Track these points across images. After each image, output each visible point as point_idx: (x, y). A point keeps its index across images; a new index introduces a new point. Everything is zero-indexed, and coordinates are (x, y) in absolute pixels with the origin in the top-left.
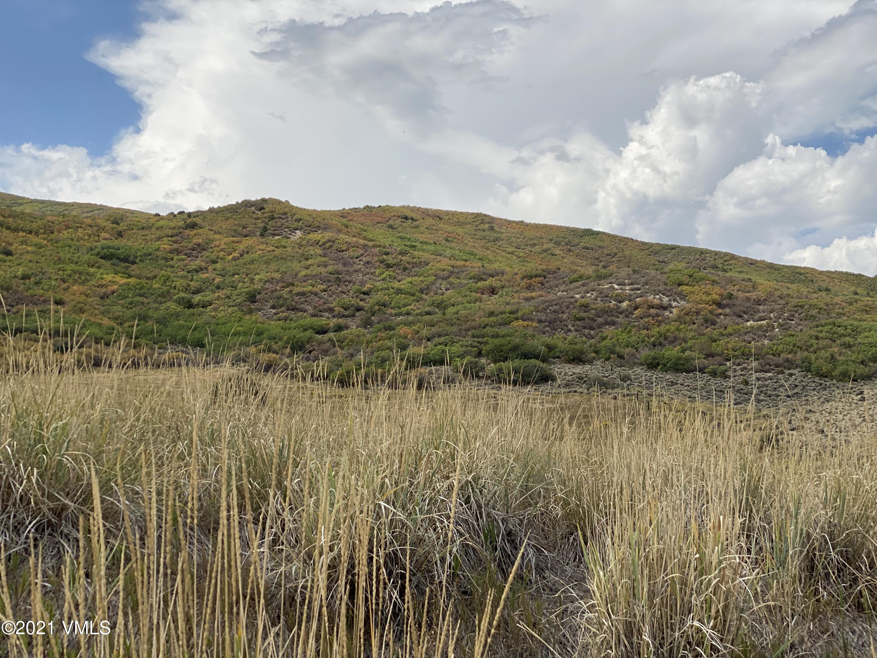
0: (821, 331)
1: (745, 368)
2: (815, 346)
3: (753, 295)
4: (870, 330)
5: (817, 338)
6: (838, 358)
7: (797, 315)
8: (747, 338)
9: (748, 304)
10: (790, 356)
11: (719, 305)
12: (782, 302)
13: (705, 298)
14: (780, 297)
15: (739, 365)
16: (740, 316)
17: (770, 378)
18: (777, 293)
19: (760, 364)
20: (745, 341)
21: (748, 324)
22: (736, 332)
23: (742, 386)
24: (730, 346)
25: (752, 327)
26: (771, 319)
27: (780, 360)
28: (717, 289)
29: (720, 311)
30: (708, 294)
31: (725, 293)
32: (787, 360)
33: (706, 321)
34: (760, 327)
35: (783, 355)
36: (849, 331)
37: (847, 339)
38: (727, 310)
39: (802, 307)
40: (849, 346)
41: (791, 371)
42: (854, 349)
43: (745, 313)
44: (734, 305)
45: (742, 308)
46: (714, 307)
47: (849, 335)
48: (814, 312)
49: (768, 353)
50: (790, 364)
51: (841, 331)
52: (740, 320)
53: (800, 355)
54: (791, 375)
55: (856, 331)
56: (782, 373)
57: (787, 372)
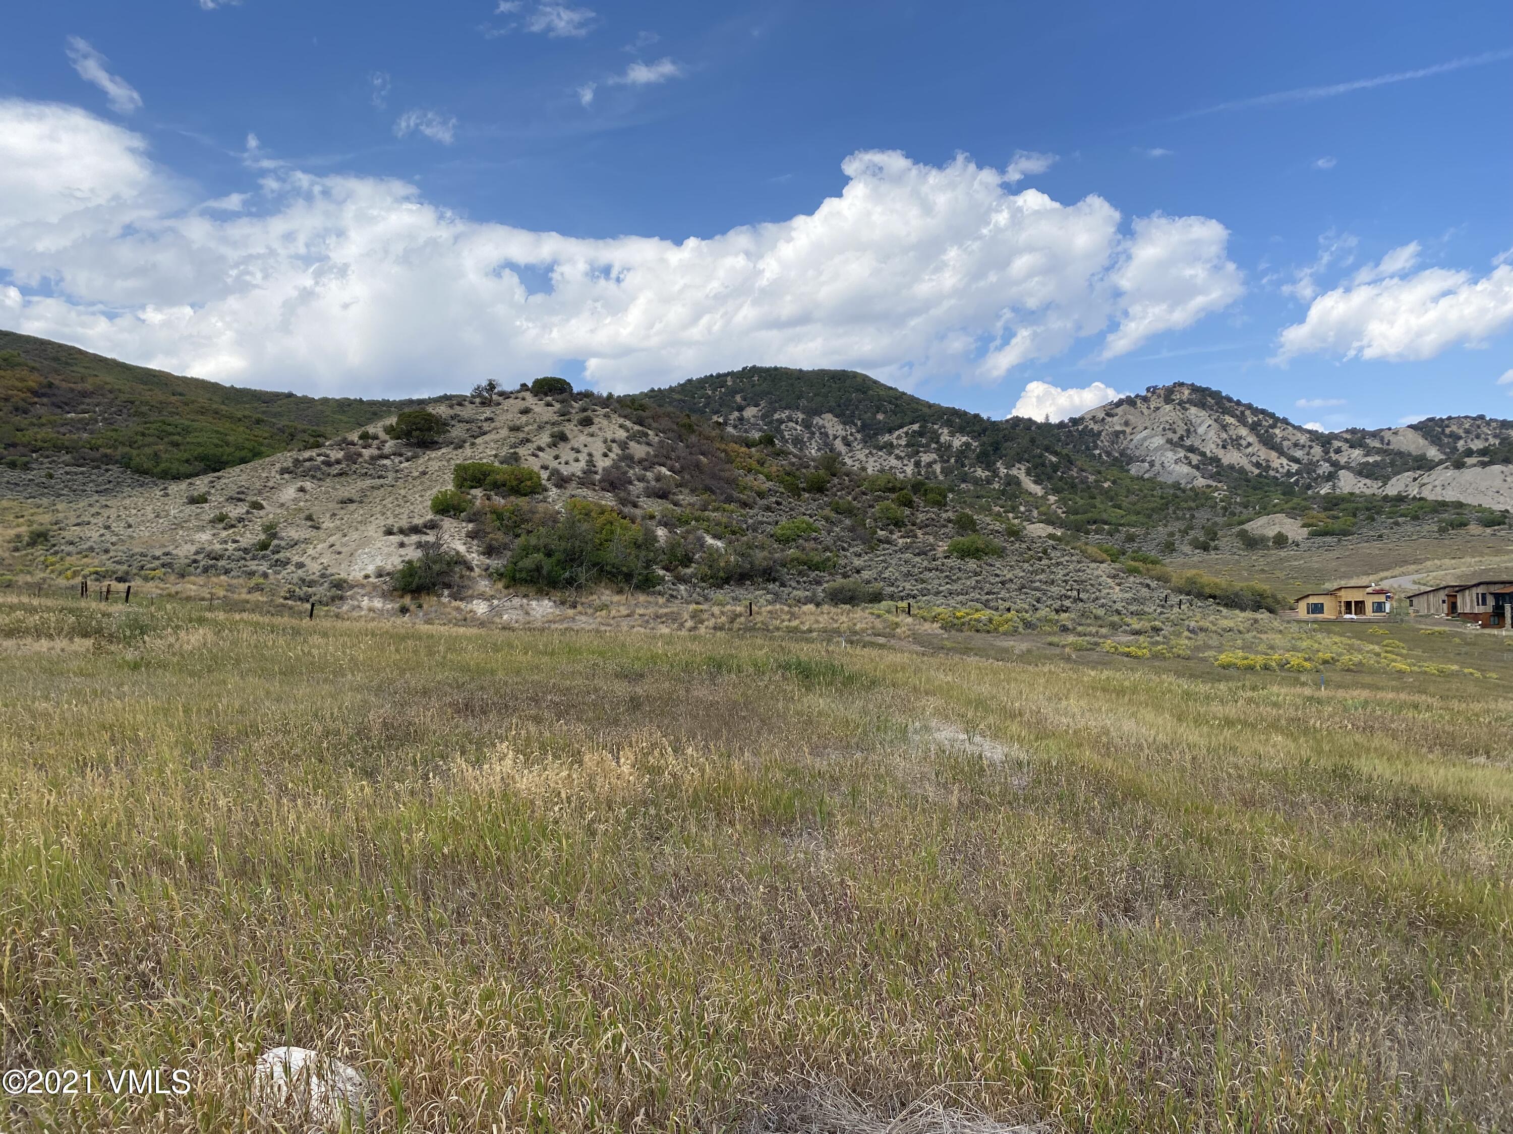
0: (149, 429)
1: (54, 461)
2: (140, 443)
3: (79, 387)
4: (201, 430)
5: (143, 435)
6: (163, 456)
7: (125, 411)
8: (62, 430)
9: (70, 395)
10: (108, 451)
11: (35, 393)
12: (111, 396)
13: (19, 385)
14: (111, 392)
15: (47, 457)
16: (60, 407)
17: (82, 473)
18: (109, 387)
19: (74, 458)
20: (59, 432)
21: (69, 416)
22: (53, 424)
23: (44, 480)
24: (39, 437)
25: (72, 419)
26: (95, 412)
27: (97, 455)
28: (35, 376)
29: (36, 399)
30: (22, 380)
31: (45, 381)
32: (106, 456)
33: (17, 409)
34: (80, 421)
35: (102, 450)
36: (179, 430)
37: (176, 438)
38: (45, 400)
39: (132, 403)
40: (176, 445)
41: (110, 467)
42: (182, 448)
43: (66, 404)
44: (54, 395)
45: (63, 400)
46: (29, 395)
47: (179, 434)
48: (144, 409)
49: (84, 447)
50: (108, 460)
51: (170, 429)
52: (59, 411)
53: (121, 450)
54: (107, 470)
55: (187, 431)
56: (98, 467)
57: (104, 467)
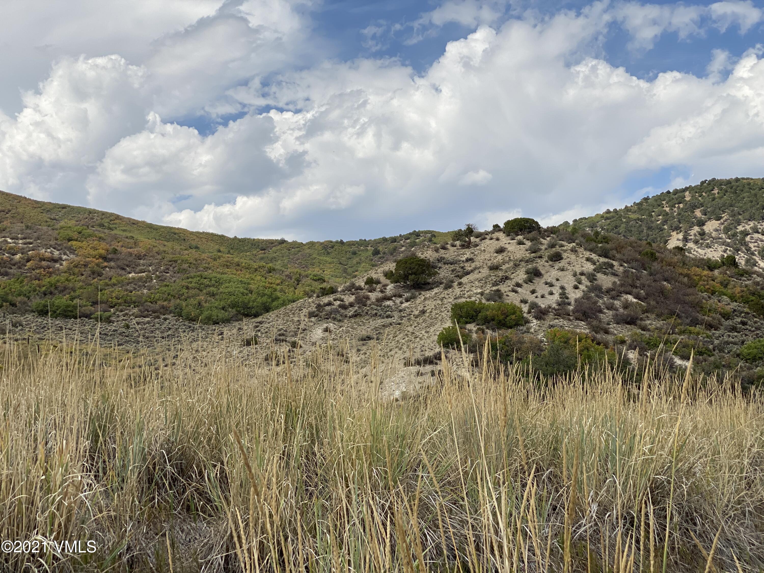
0: (191, 282)
1: (127, 314)
2: (186, 295)
3: (135, 251)
4: (230, 282)
5: (188, 288)
6: (205, 305)
7: (171, 268)
8: (129, 287)
9: (130, 259)
10: (165, 303)
11: (105, 259)
12: (160, 257)
13: (93, 252)
14: (158, 253)
15: (121, 311)
16: (123, 269)
17: (148, 323)
18: (155, 249)
19: (140, 310)
20: (127, 290)
21: (130, 275)
22: (120, 283)
23: (124, 330)
24: (114, 295)
25: (133, 278)
26: (149, 271)
27: (157, 307)
28: (103, 245)
29: (106, 264)
30: (95, 249)
31: (111, 248)
32: (163, 307)
33: (93, 273)
34: (140, 279)
35: (159, 302)
36: (213, 282)
37: (212, 289)
38: (112, 264)
39: (176, 261)
40: (213, 295)
41: (166, 316)
42: (217, 297)
43: (127, 266)
44: (118, 259)
45: (125, 262)
46: (101, 260)
47: (213, 286)
48: (185, 266)
49: (146, 301)
50: (165, 310)
51: (206, 282)
52: (123, 272)
53: (173, 303)
54: (165, 319)
55: (219, 283)
56: (158, 317)
57: (163, 317)
